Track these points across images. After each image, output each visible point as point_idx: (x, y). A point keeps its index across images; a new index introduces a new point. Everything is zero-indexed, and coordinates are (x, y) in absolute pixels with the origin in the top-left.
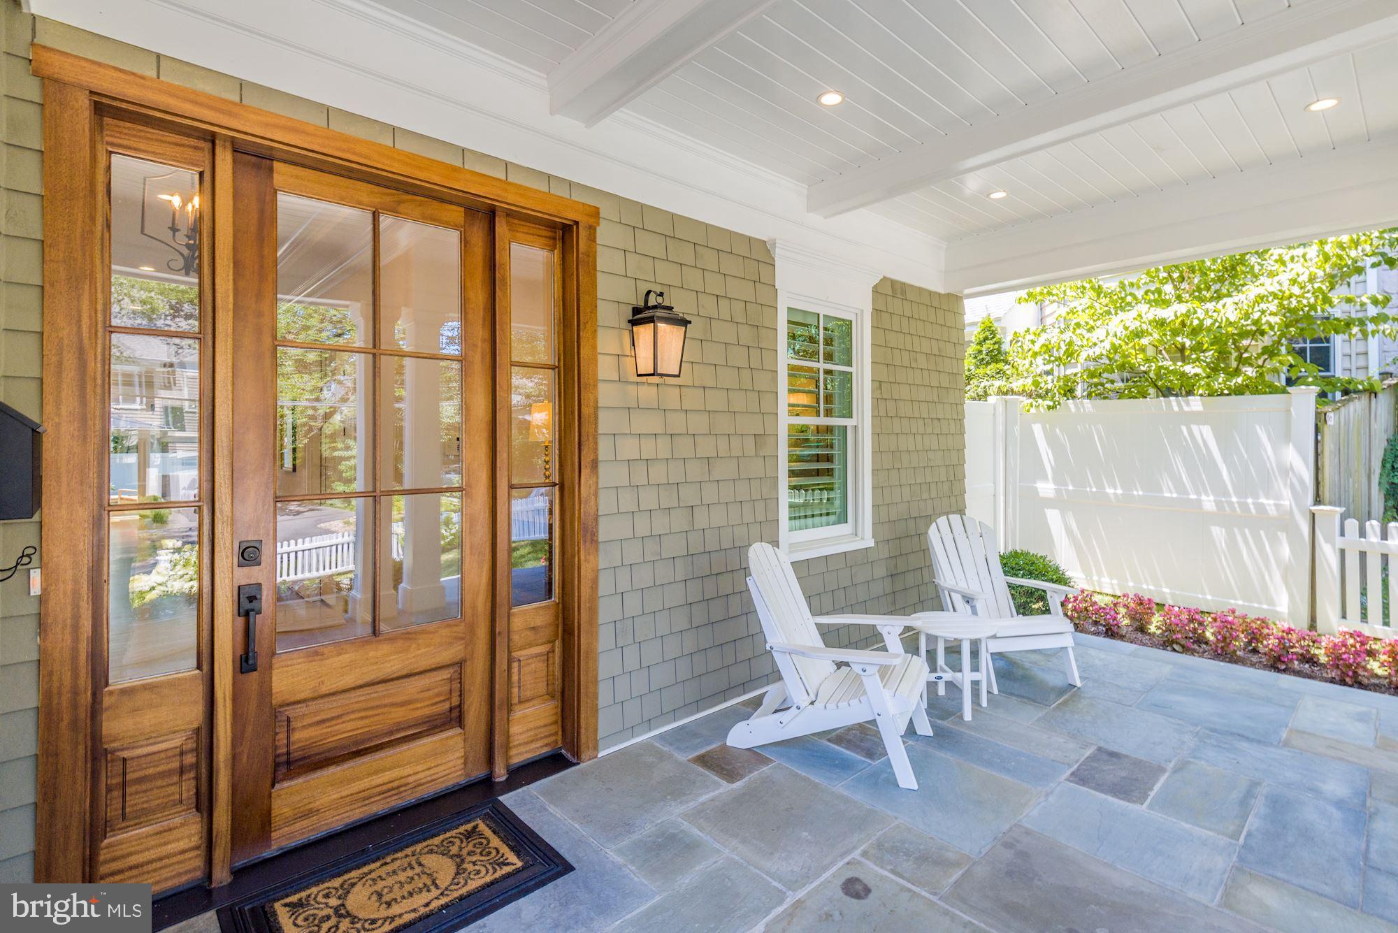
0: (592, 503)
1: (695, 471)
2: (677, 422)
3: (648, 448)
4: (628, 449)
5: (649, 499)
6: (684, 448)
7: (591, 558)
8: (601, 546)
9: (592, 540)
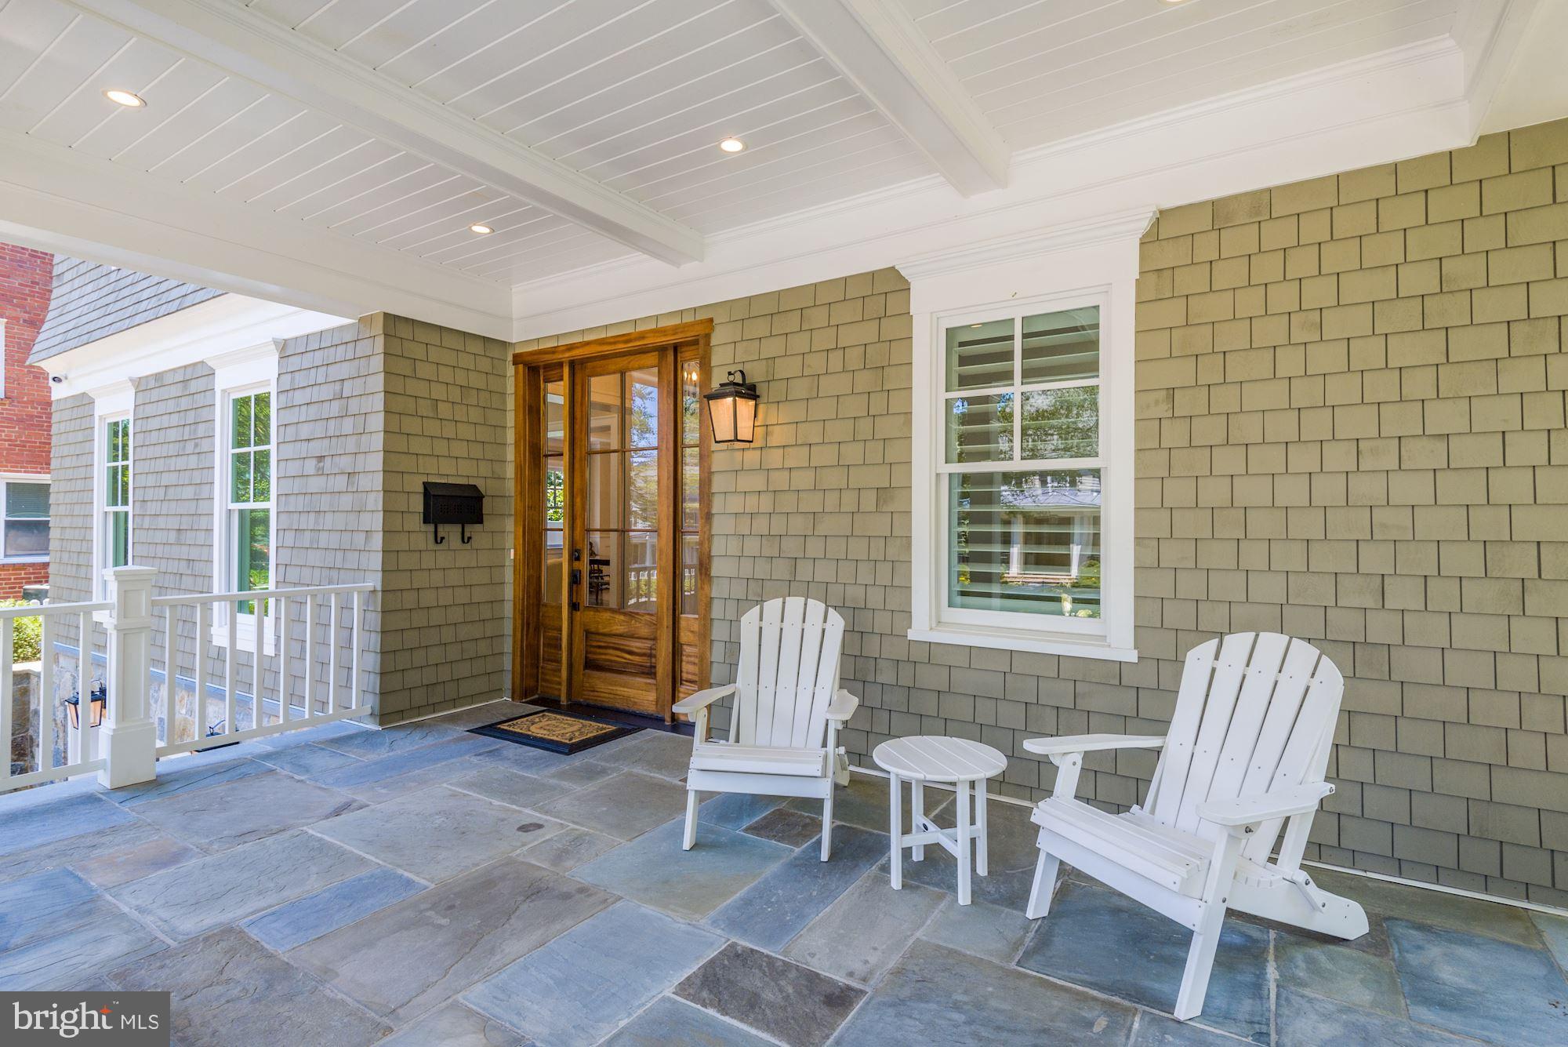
0: (706, 546)
1: (798, 525)
2: (780, 480)
3: (752, 503)
4: (735, 504)
5: (752, 546)
6: (788, 503)
7: (706, 587)
8: (715, 580)
9: (706, 574)
